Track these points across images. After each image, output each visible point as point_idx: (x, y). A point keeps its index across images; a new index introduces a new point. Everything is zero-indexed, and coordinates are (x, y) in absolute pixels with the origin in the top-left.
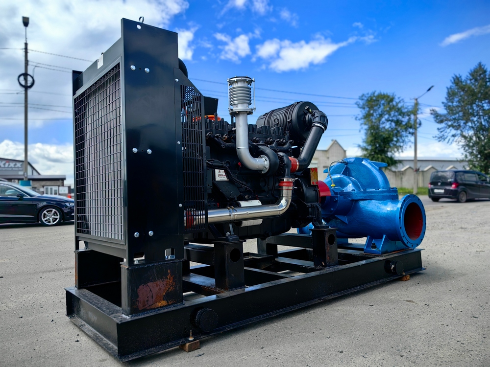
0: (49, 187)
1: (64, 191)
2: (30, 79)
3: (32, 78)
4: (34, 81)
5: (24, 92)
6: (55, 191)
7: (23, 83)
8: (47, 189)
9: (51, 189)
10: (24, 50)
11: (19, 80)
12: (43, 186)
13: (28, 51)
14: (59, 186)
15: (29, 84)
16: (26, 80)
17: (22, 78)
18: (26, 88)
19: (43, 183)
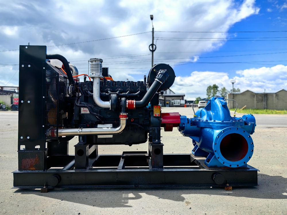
0: (176, 100)
1: (183, 102)
2: (154, 47)
3: (155, 46)
4: (156, 47)
5: (152, 54)
6: (179, 102)
7: (151, 49)
8: (175, 101)
9: (177, 101)
10: (152, 32)
11: (149, 48)
12: (173, 100)
13: (154, 32)
14: (180, 100)
15: (154, 49)
16: (153, 47)
17: (151, 47)
18: (153, 51)
19: (173, 98)
